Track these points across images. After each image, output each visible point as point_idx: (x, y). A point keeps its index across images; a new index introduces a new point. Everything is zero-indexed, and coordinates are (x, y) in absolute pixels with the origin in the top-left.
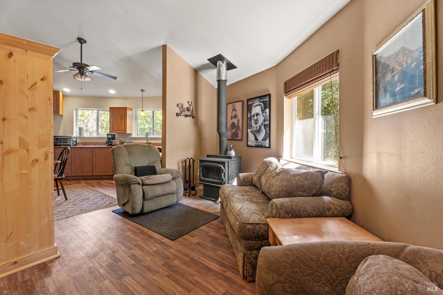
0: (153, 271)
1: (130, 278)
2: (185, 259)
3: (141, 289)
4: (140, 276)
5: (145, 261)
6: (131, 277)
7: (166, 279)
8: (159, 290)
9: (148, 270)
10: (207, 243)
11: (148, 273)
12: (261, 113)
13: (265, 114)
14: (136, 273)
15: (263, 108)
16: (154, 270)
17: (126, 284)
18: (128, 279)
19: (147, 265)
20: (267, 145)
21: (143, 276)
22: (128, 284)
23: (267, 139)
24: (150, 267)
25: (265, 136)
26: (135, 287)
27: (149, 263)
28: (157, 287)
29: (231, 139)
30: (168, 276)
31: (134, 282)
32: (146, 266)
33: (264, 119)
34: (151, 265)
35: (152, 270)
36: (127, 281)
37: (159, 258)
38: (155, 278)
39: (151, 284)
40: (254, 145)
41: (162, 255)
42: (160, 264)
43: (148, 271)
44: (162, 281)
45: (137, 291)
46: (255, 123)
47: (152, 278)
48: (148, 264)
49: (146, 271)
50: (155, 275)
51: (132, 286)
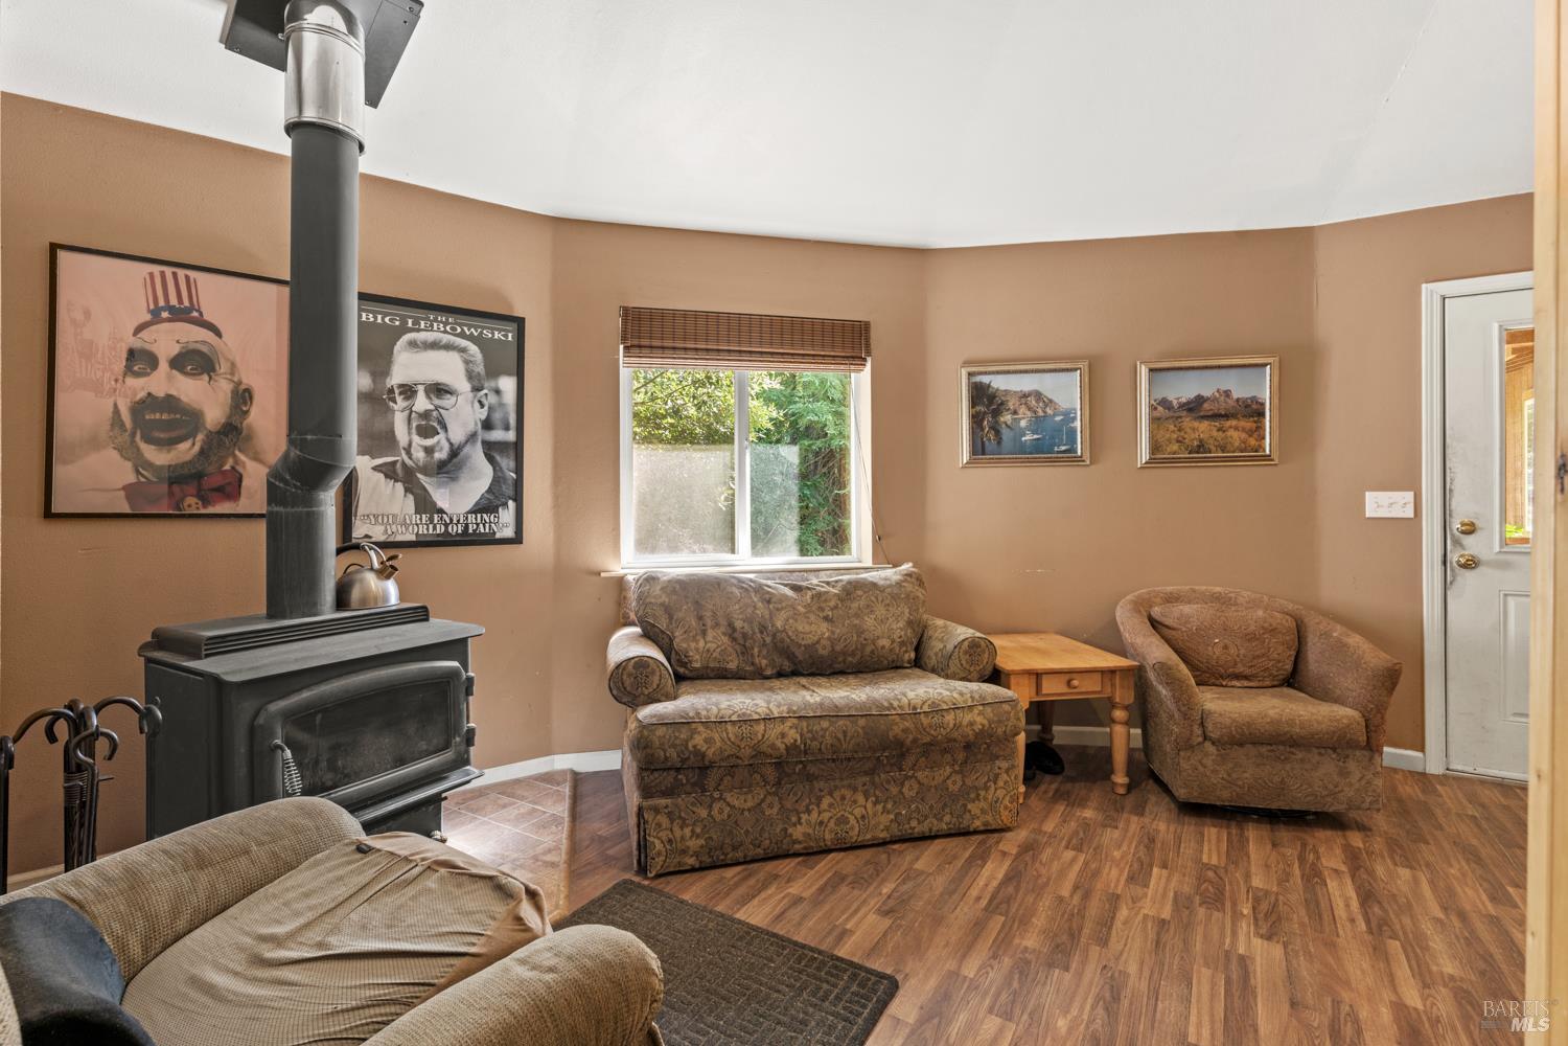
0: (1114, 984)
1: (1192, 1030)
2: (999, 926)
3: (1199, 982)
4: (1160, 1005)
5: (1083, 1026)
6: (1186, 1028)
7: (1115, 945)
8: (1165, 947)
9: (1116, 998)
10: (880, 894)
11: (1126, 993)
12: (463, 385)
13: (492, 399)
14: (1156, 1025)
15: (480, 369)
16: (1106, 983)
17: (1219, 1027)
18: (1199, 1034)
19: (1100, 1011)
20: (509, 532)
21: (1152, 1002)
22: (1212, 1022)
23: (505, 505)
24: (1099, 998)
25: (490, 491)
26: (1205, 997)
27: (1082, 1009)
28: (1161, 952)
29: (127, 510)
30: (1104, 942)
31: (1194, 1011)
32: (1107, 1009)
33: (483, 417)
34: (1090, 1001)
35: (1107, 987)
36: (1206, 1032)
37: (1037, 991)
38: (1133, 969)
39: (1163, 969)
40: (413, 538)
41: (1015, 985)
42: (1068, 976)
43: (1122, 997)
44: (1130, 949)
45: (1212, 989)
46: (419, 427)
47: (1141, 974)
48: (1093, 1008)
49: (1125, 1003)
50: (1125, 974)
51: (1212, 1008)
